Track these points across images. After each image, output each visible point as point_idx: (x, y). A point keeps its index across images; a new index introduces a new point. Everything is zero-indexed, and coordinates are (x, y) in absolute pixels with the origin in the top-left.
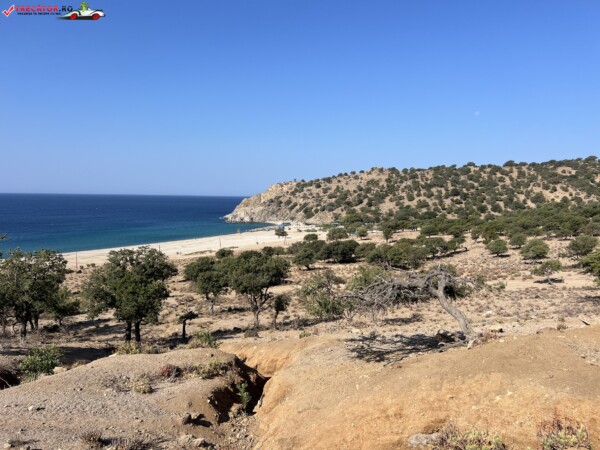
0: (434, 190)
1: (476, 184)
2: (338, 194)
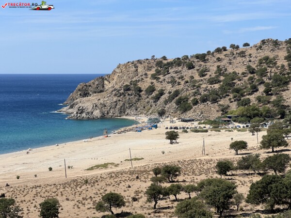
2: (222, 78)
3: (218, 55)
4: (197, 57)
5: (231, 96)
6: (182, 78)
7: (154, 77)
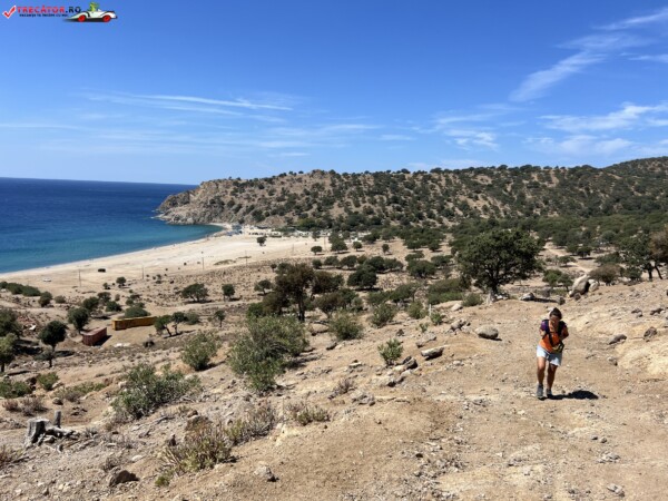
0: (377, 197)
1: (412, 192)
2: (286, 197)
3: (281, 180)
4: (266, 180)
5: (294, 211)
6: (255, 196)
7: (233, 193)
